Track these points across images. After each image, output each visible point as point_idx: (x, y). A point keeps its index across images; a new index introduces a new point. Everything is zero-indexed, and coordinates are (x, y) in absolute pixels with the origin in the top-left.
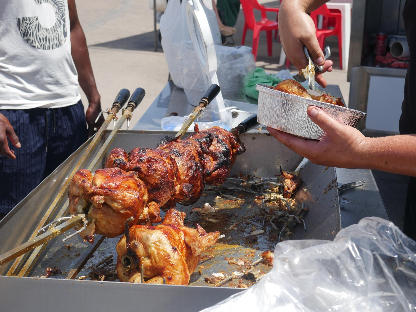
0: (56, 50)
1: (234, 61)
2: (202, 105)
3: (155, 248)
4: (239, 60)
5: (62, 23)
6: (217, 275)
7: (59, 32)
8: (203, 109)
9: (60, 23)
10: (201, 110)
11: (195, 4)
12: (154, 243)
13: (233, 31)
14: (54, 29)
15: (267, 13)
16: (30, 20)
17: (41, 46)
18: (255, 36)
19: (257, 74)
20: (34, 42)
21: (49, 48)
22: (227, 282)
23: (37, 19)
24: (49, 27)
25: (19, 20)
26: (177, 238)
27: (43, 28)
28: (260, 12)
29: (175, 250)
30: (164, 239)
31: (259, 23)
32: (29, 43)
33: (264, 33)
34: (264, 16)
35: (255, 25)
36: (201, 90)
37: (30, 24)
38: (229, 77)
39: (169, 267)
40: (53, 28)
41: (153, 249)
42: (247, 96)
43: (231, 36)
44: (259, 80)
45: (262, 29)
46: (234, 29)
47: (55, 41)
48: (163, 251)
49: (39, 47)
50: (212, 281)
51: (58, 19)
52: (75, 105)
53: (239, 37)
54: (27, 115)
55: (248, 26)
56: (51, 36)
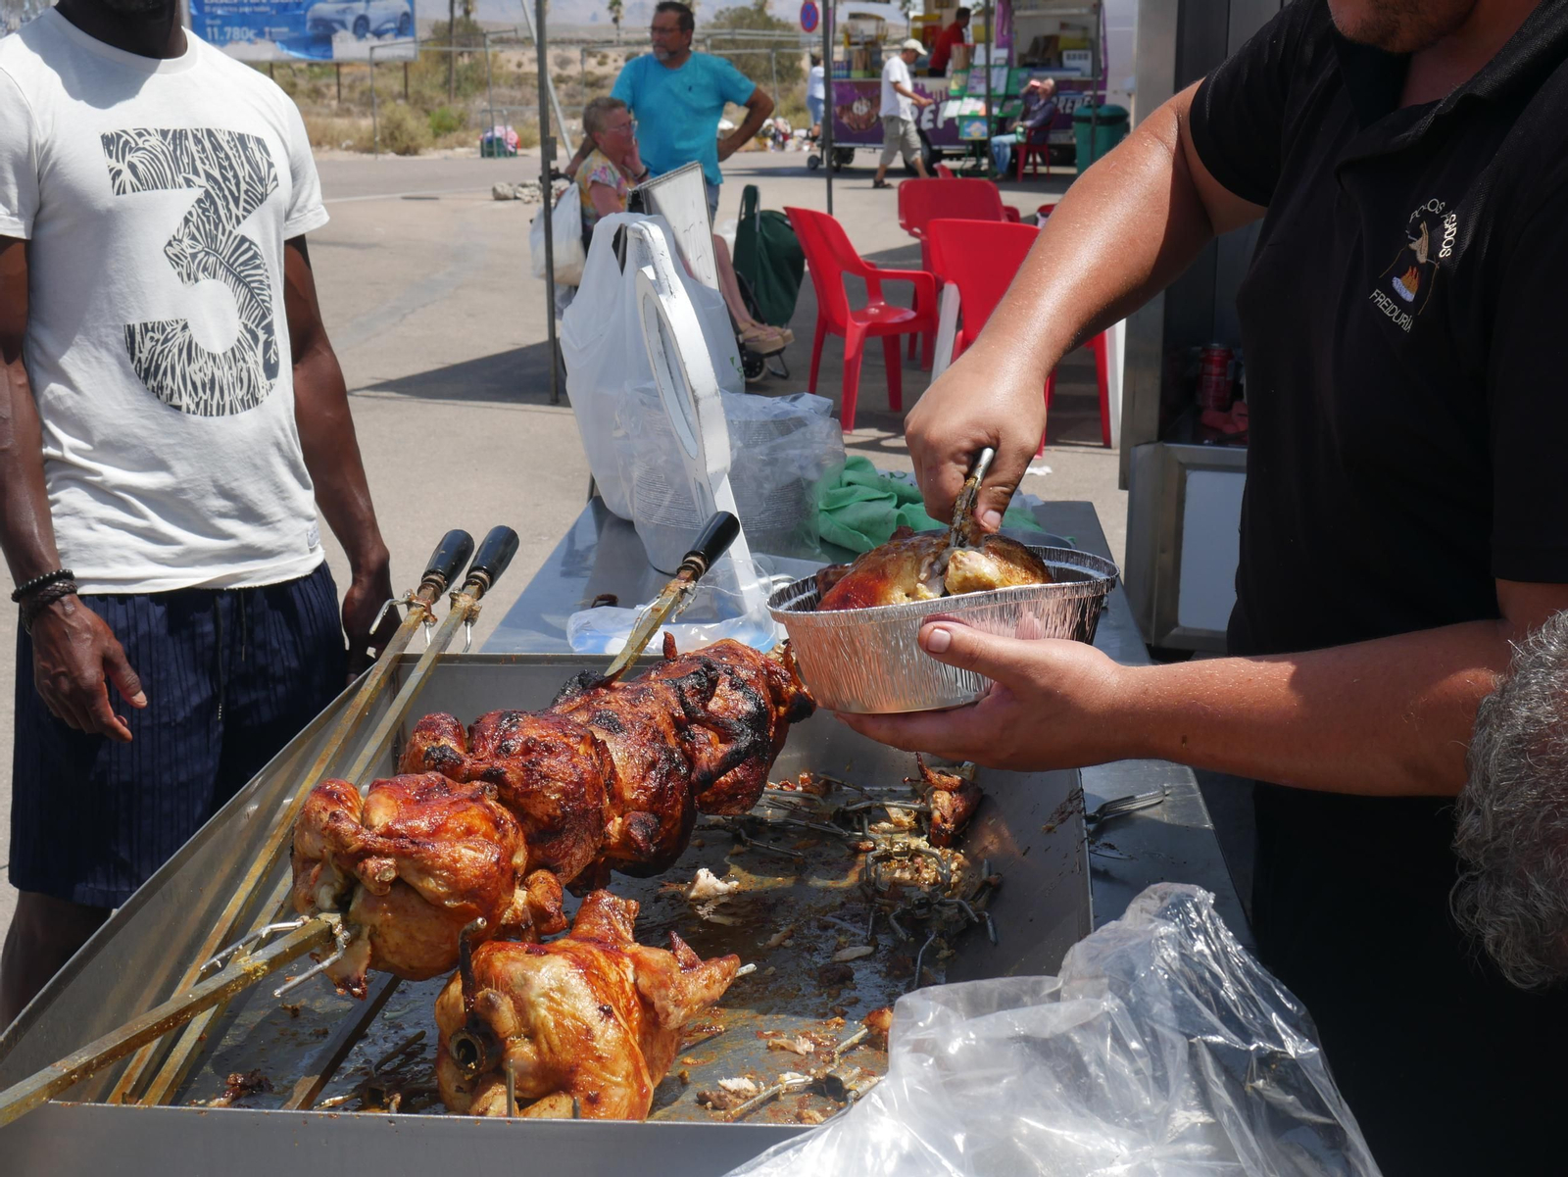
0: (245, 416)
1: (780, 440)
2: (686, 574)
3: (549, 1009)
4: (796, 435)
5: (262, 336)
6: (732, 1084)
7: (252, 365)
8: (690, 586)
9: (255, 338)
10: (684, 591)
11: (662, 276)
12: (546, 995)
13: (785, 339)
14: (235, 355)
15: (884, 283)
16: (164, 330)
17: (198, 404)
18: (850, 353)
19: (849, 475)
20: (176, 395)
21: (221, 411)
22: (763, 1103)
23: (185, 327)
24: (218, 349)
25: (131, 332)
26: (613, 977)
27: (202, 351)
28: (862, 279)
29: (609, 1013)
30: (575, 981)
31: (862, 315)
32: (163, 397)
33: (876, 344)
34: (874, 292)
35: (850, 321)
36: (684, 526)
37: (166, 340)
38: (768, 487)
39: (591, 1064)
40: (230, 354)
41: (543, 1012)
42: (823, 542)
43: (778, 352)
44: (856, 491)
45: (870, 331)
46: (789, 332)
47: (238, 390)
48: (574, 1017)
49: (193, 407)
50: (718, 1102)
51: (246, 326)
52: (306, 578)
53: (800, 357)
54: (160, 610)
55: (829, 324)
56: (225, 375)
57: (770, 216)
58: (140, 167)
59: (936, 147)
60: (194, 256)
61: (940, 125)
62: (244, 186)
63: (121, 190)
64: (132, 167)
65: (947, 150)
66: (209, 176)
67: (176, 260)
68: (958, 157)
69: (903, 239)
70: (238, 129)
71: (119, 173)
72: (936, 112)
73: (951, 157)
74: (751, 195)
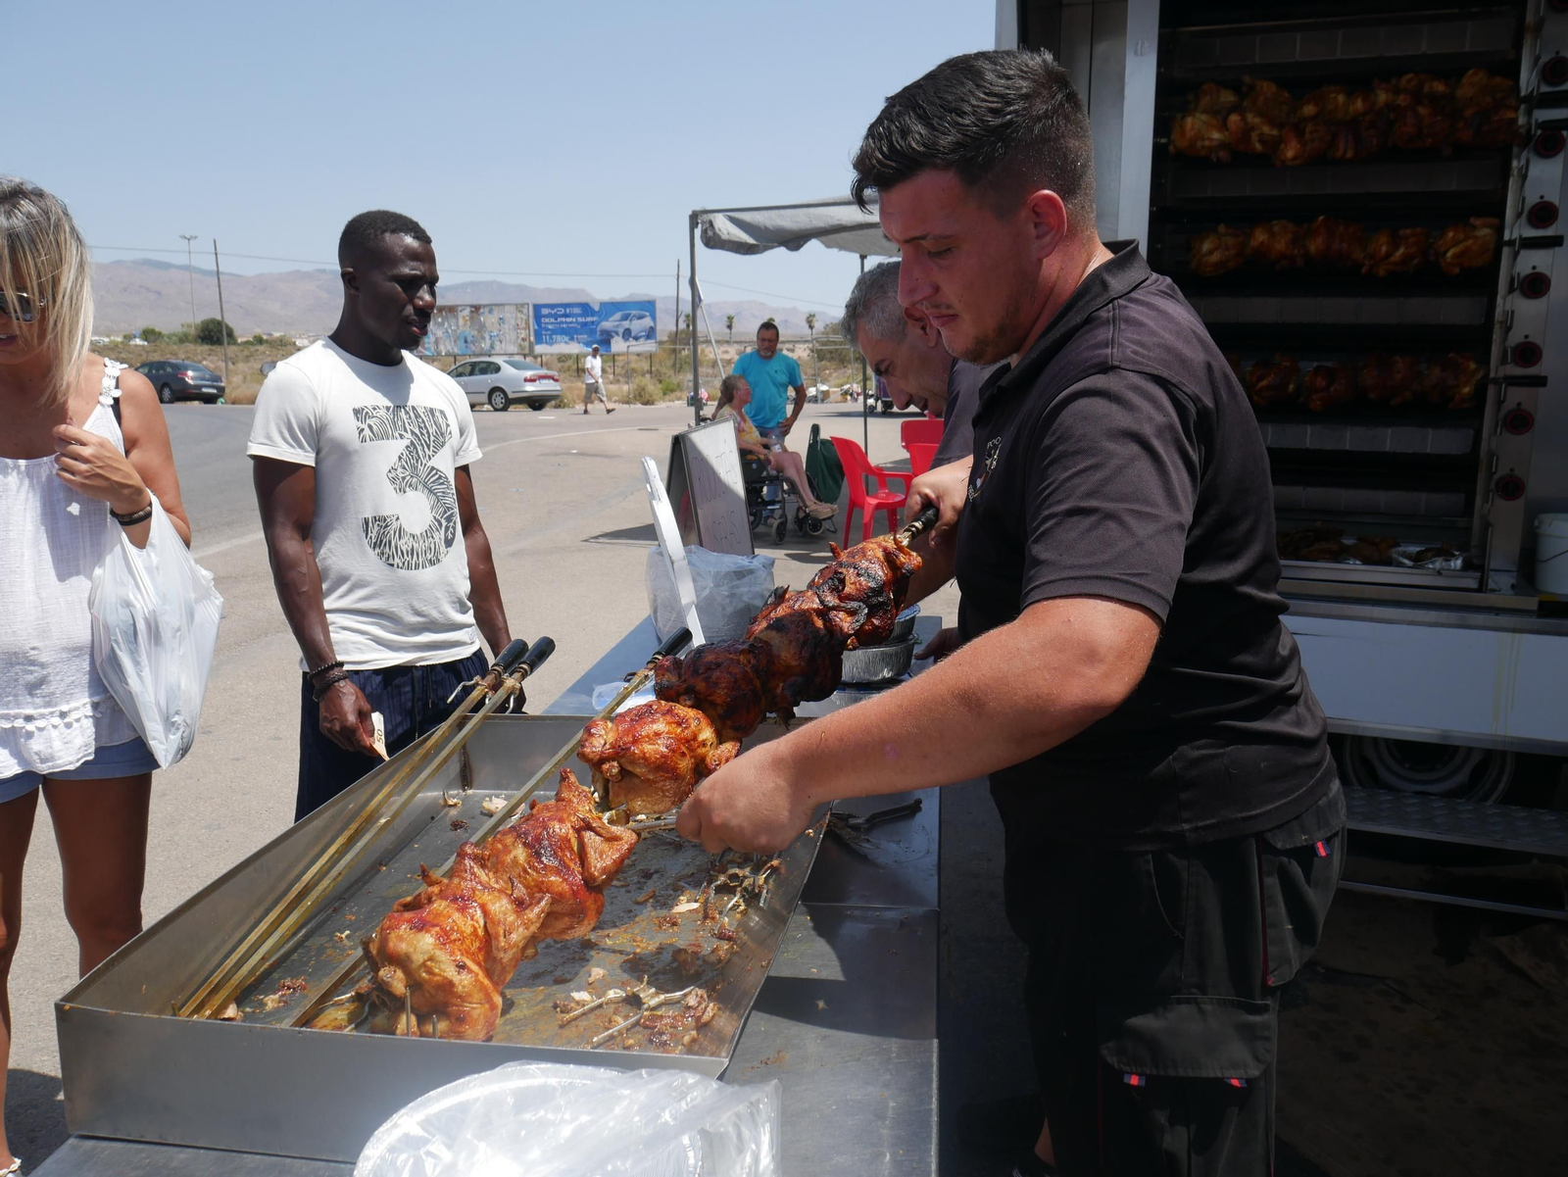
0: (430, 570)
1: (738, 582)
2: (650, 666)
4: (746, 580)
5: (444, 523)
7: (437, 540)
9: (440, 525)
11: (654, 490)
13: (833, 511)
14: (428, 534)
16: (385, 520)
17: (404, 563)
20: (391, 558)
21: (417, 567)
23: (398, 518)
24: (417, 532)
25: (366, 522)
27: (405, 533)
32: (384, 559)
37: (386, 526)
38: (730, 610)
40: (424, 534)
47: (428, 555)
49: (401, 565)
51: (435, 518)
52: (467, 659)
56: (419, 546)
58: (374, 427)
60: (404, 478)
62: (432, 438)
63: (364, 440)
64: (370, 427)
66: (413, 433)
67: (393, 481)
69: (902, 455)
70: (430, 405)
71: (363, 430)
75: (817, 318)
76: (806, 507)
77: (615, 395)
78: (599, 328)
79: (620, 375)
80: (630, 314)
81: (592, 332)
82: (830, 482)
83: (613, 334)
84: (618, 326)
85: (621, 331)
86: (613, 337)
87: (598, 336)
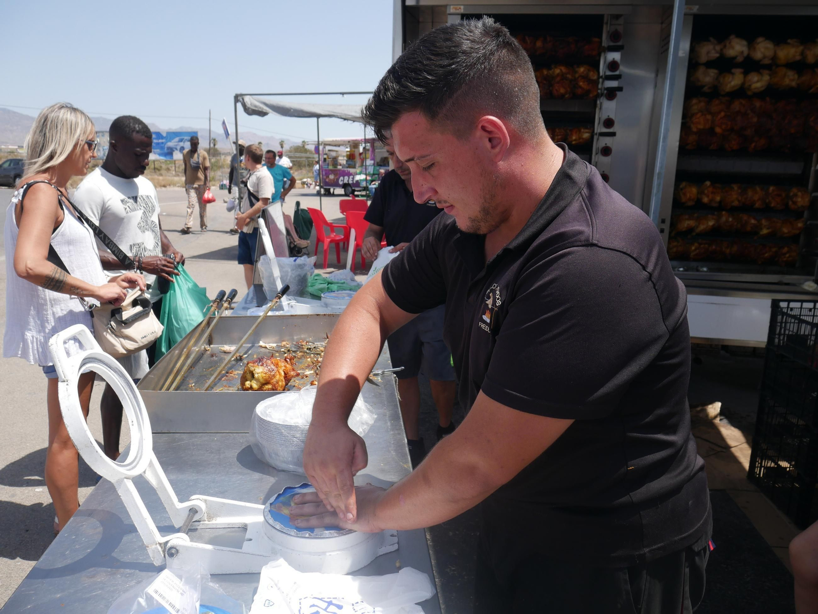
7: (157, 251)
13: (308, 244)
14: (154, 249)
15: (335, 229)
16: (139, 245)
18: (325, 247)
19: (316, 278)
23: (143, 243)
25: (131, 246)
27: (147, 249)
28: (329, 228)
31: (329, 237)
33: (333, 245)
34: (332, 231)
35: (325, 239)
37: (139, 247)
42: (310, 294)
43: (306, 247)
45: (331, 241)
46: (309, 242)
51: (156, 242)
53: (313, 248)
55: (319, 240)
57: (303, 210)
59: (353, 188)
60: (144, 226)
61: (355, 182)
63: (127, 212)
64: (129, 207)
65: (357, 189)
66: (144, 207)
67: (140, 228)
68: (360, 191)
69: (341, 216)
71: (126, 208)
72: (353, 178)
73: (358, 191)
74: (298, 204)
75: (285, 142)
76: (295, 242)
77: (178, 183)
78: (166, 146)
79: (179, 172)
80: (183, 139)
81: (162, 148)
82: (305, 229)
83: (174, 149)
84: (177, 145)
85: (179, 148)
86: (174, 151)
87: (166, 150)
